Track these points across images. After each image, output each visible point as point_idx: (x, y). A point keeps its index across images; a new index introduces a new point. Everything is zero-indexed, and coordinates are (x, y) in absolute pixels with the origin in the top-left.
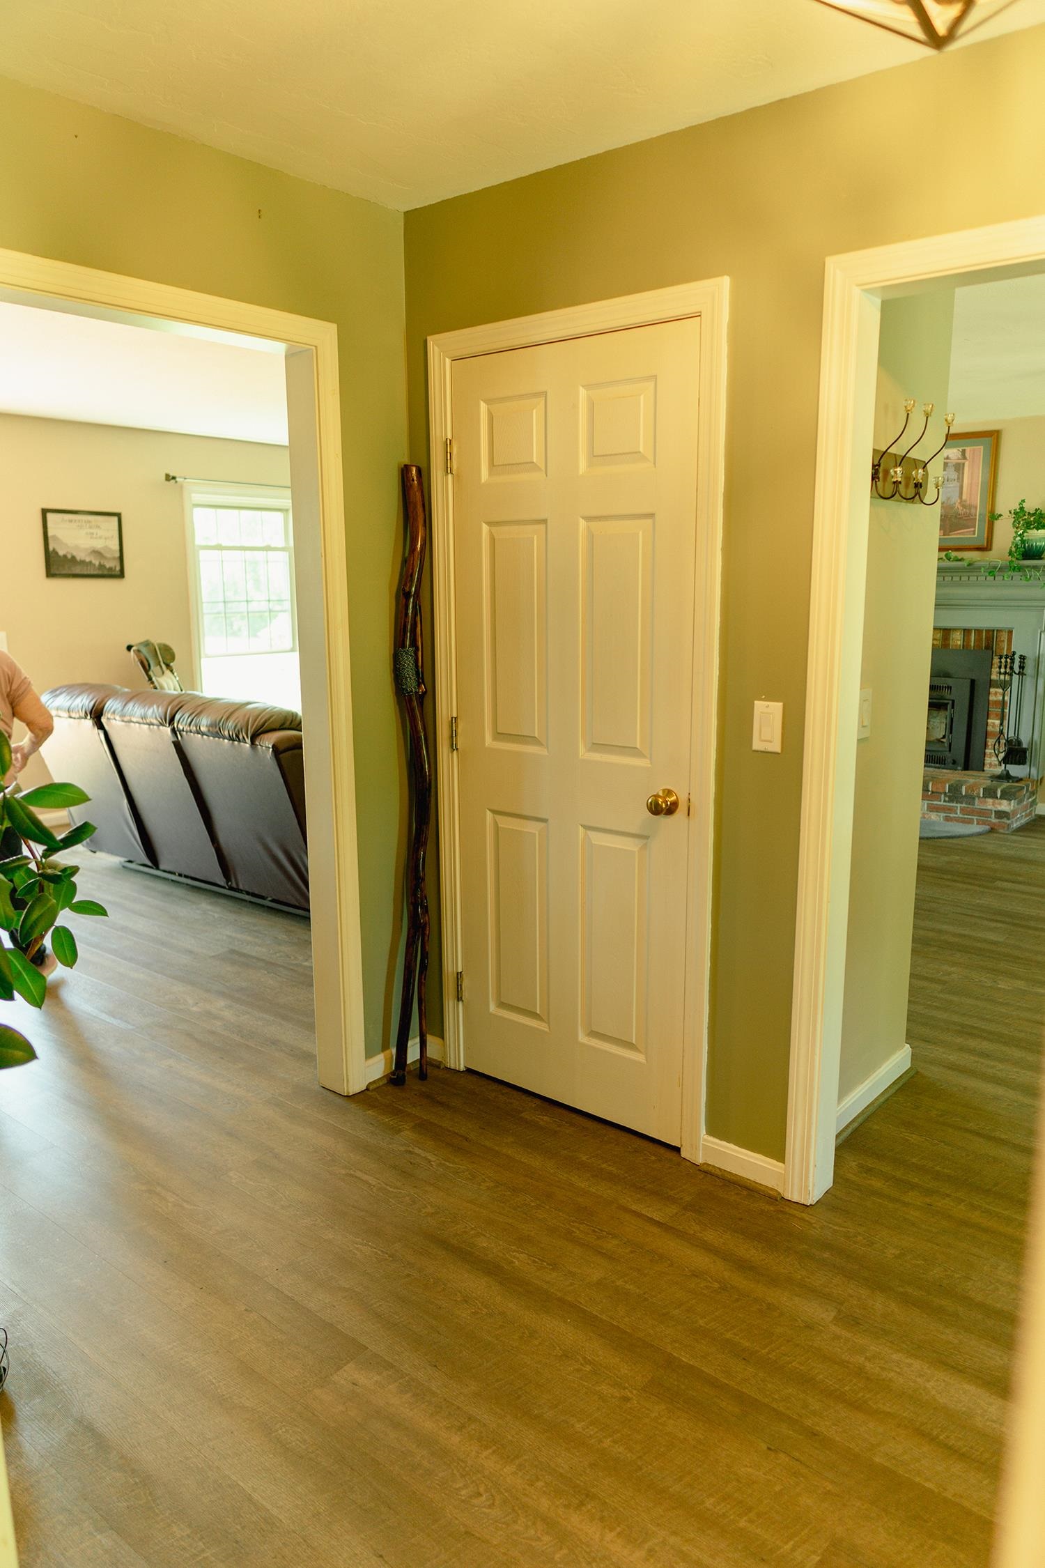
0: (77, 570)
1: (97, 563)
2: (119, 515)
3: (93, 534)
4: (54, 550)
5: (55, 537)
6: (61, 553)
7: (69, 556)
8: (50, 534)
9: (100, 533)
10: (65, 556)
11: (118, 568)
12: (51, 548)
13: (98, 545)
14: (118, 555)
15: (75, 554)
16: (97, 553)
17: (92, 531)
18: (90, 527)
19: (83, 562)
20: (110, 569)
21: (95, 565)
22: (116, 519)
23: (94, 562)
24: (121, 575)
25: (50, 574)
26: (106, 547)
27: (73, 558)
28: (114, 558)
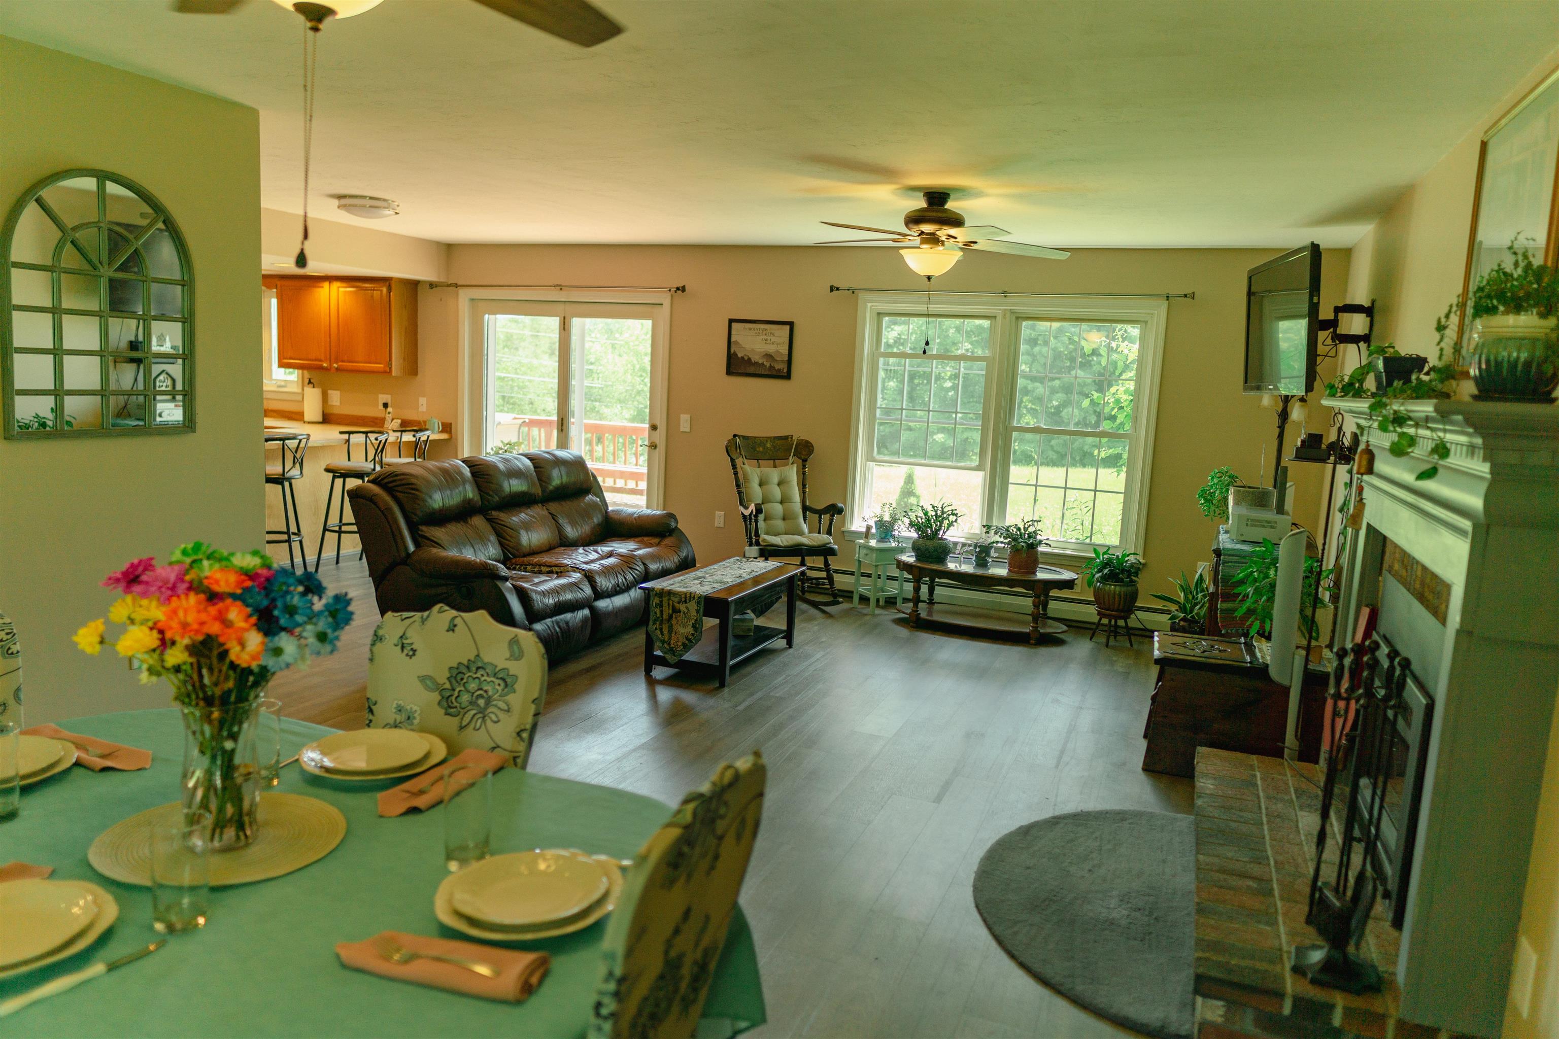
0: (751, 370)
1: (768, 365)
2: (791, 324)
3: (767, 340)
4: (734, 352)
5: (736, 343)
6: (740, 355)
7: (746, 358)
8: (733, 339)
9: (773, 339)
10: (742, 358)
11: (785, 370)
12: (732, 351)
13: (771, 349)
14: (786, 358)
15: (750, 356)
16: (769, 356)
17: (766, 337)
18: (766, 334)
19: (756, 363)
20: (779, 370)
21: (766, 366)
22: (788, 327)
23: (765, 363)
24: (788, 376)
25: (729, 372)
26: (777, 351)
27: (749, 359)
28: (782, 361)
